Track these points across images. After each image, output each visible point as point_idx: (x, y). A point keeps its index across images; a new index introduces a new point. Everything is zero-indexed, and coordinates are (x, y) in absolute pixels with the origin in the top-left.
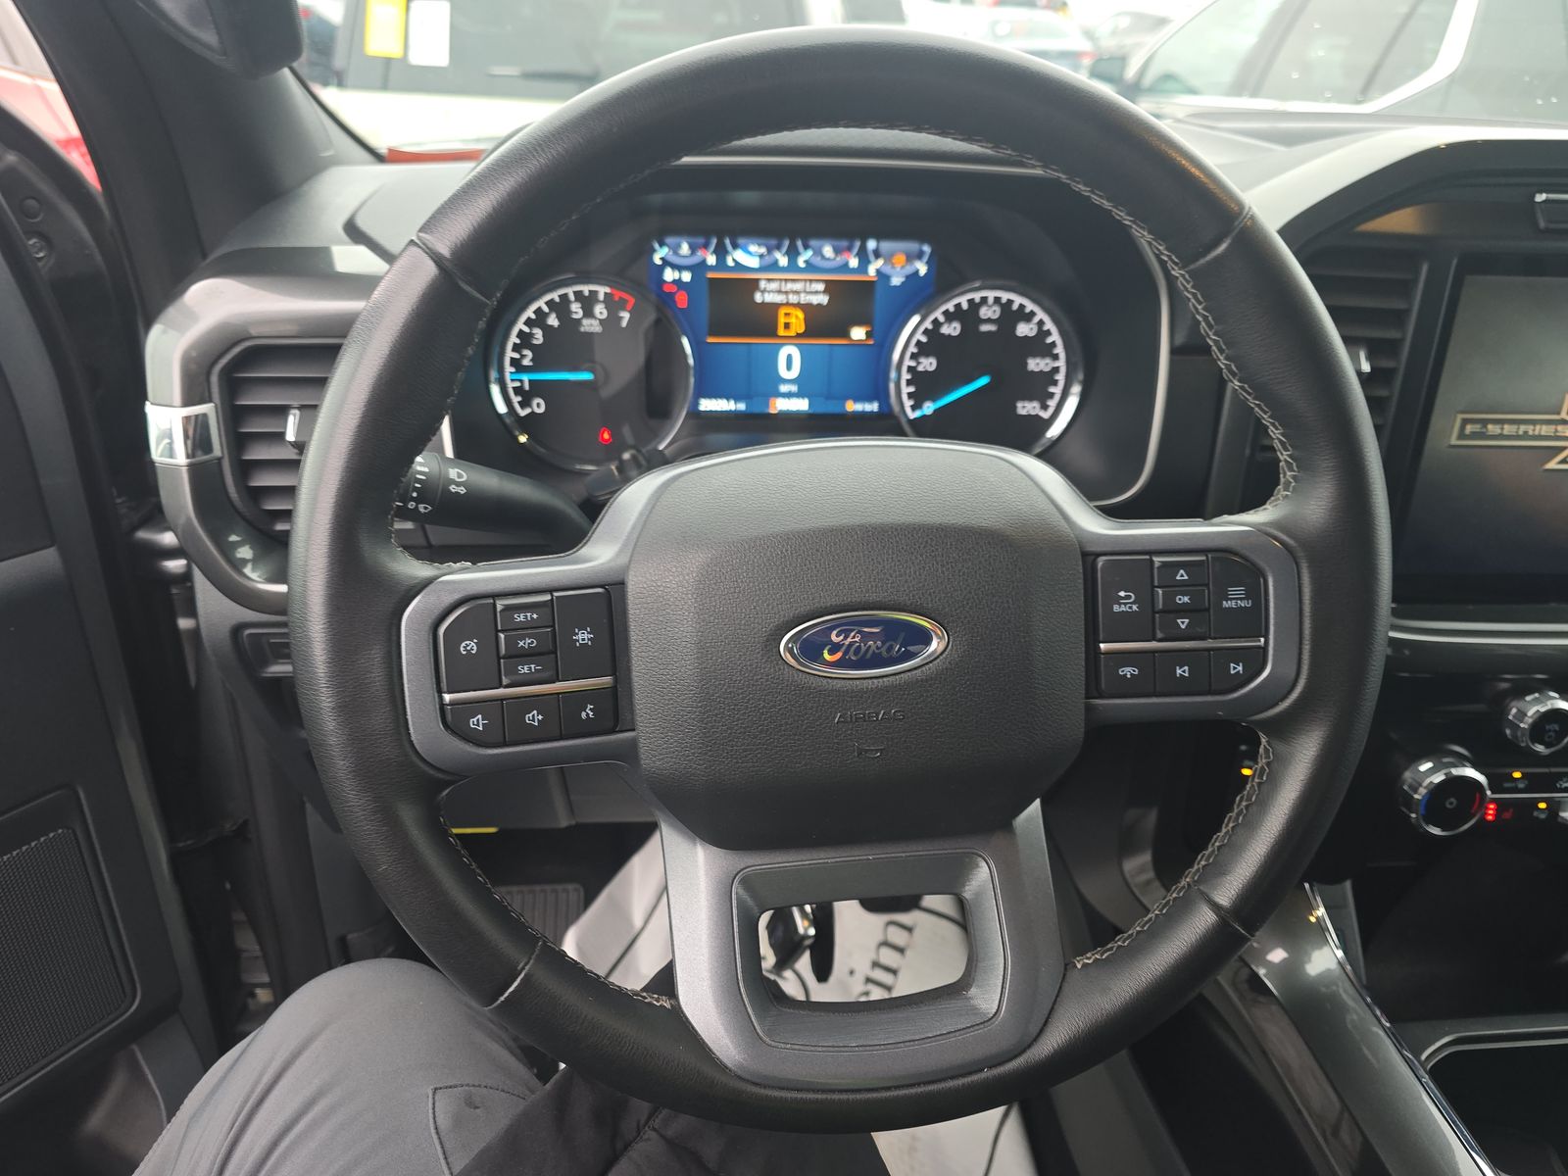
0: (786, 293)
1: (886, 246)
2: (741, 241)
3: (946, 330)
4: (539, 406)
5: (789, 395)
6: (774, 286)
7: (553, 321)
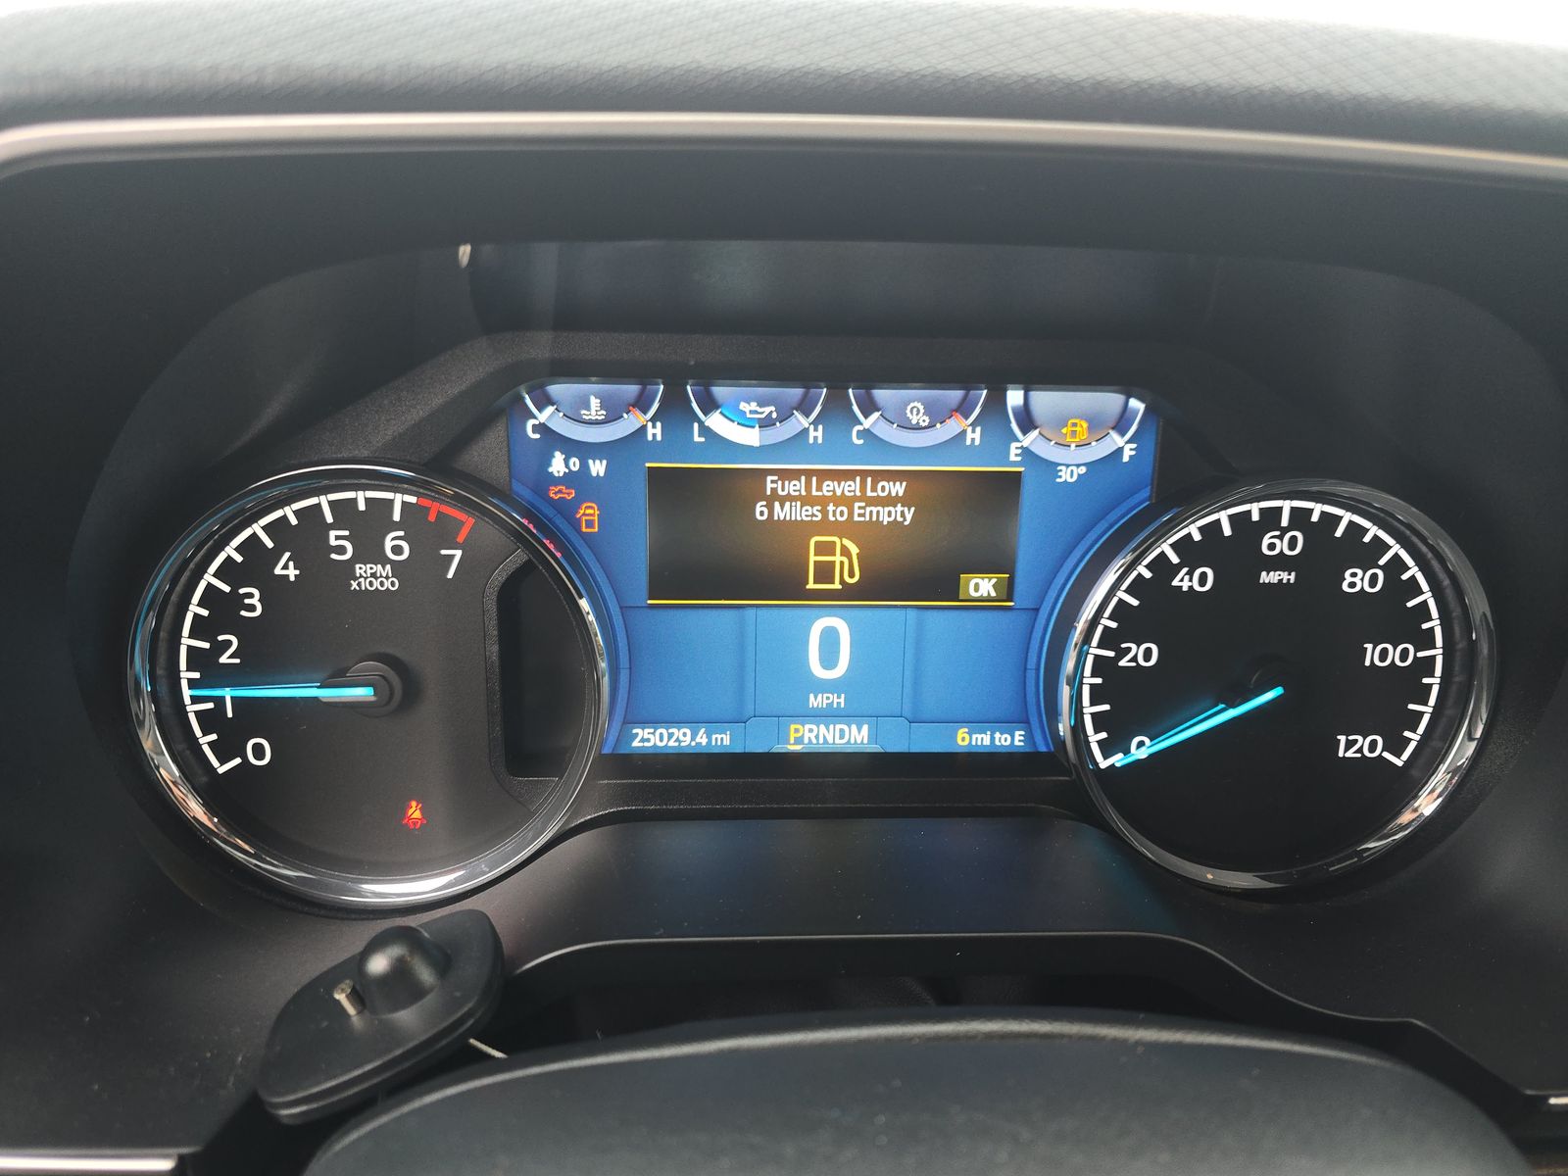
0: (823, 502)
1: (1045, 401)
2: (720, 391)
3: (1182, 581)
4: (259, 751)
5: (827, 716)
6: (795, 487)
7: (286, 569)
